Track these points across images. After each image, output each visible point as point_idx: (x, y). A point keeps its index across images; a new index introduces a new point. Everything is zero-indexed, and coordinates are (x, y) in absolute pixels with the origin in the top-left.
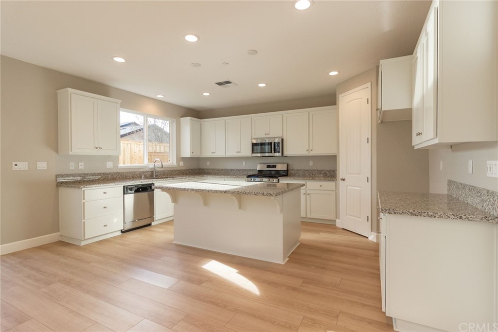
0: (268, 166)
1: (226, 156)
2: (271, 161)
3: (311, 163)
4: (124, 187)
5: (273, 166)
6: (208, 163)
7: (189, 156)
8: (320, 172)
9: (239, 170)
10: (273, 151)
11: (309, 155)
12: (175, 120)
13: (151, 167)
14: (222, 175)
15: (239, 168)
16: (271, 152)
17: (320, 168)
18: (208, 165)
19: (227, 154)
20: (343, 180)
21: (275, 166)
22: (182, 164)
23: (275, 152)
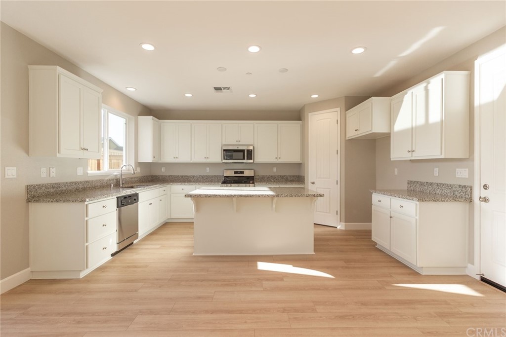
0: (236, 173)
1: (191, 162)
2: (239, 167)
3: (275, 170)
4: (117, 198)
5: (241, 172)
6: (163, 170)
7: (151, 161)
8: (282, 177)
9: (203, 177)
10: (246, 158)
11: (278, 162)
12: (134, 117)
13: (115, 174)
14: (181, 182)
15: (202, 174)
16: (244, 159)
17: (282, 174)
18: (163, 171)
19: (193, 160)
20: (313, 183)
21: (242, 173)
22: (139, 170)
23: (247, 159)
